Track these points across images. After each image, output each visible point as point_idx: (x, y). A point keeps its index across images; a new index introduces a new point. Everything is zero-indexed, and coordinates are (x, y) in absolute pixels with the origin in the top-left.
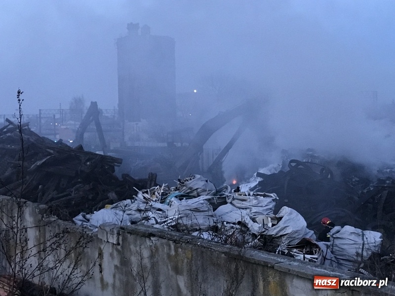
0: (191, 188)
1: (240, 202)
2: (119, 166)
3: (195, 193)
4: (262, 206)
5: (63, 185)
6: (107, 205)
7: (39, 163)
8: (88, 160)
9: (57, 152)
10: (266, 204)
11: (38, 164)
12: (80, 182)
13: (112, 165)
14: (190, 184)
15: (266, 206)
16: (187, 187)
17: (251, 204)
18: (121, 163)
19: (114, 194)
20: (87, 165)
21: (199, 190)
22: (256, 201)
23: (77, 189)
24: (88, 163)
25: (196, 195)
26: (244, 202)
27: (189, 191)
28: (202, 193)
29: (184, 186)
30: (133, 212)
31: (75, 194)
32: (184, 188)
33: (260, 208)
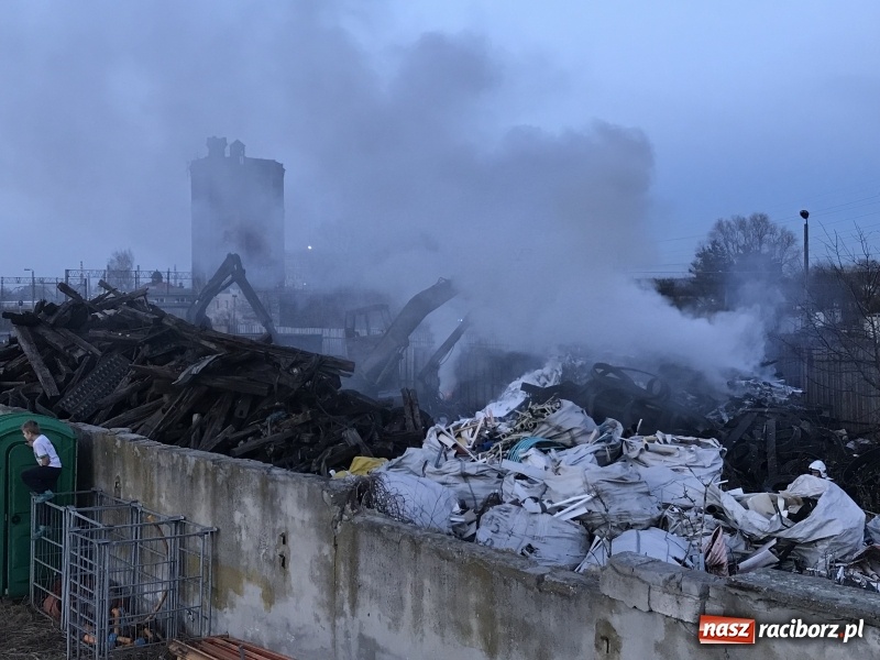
0: (558, 428)
1: (659, 457)
2: (350, 376)
3: (566, 439)
4: (704, 467)
5: (241, 413)
6: (356, 458)
7: (196, 370)
8: (294, 365)
9: (228, 348)
10: (711, 461)
11: (194, 372)
12: (278, 409)
13: (336, 373)
14: (556, 418)
15: (712, 465)
16: (550, 426)
17: (683, 463)
18: (353, 371)
19: (355, 433)
20: (293, 374)
21: (575, 432)
22: (692, 456)
23: (275, 422)
24: (295, 371)
25: (569, 443)
26: (667, 458)
27: (555, 433)
28: (580, 439)
29: (543, 423)
30: (451, 480)
31: (273, 433)
32: (545, 427)
33: (701, 470)
